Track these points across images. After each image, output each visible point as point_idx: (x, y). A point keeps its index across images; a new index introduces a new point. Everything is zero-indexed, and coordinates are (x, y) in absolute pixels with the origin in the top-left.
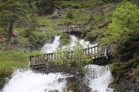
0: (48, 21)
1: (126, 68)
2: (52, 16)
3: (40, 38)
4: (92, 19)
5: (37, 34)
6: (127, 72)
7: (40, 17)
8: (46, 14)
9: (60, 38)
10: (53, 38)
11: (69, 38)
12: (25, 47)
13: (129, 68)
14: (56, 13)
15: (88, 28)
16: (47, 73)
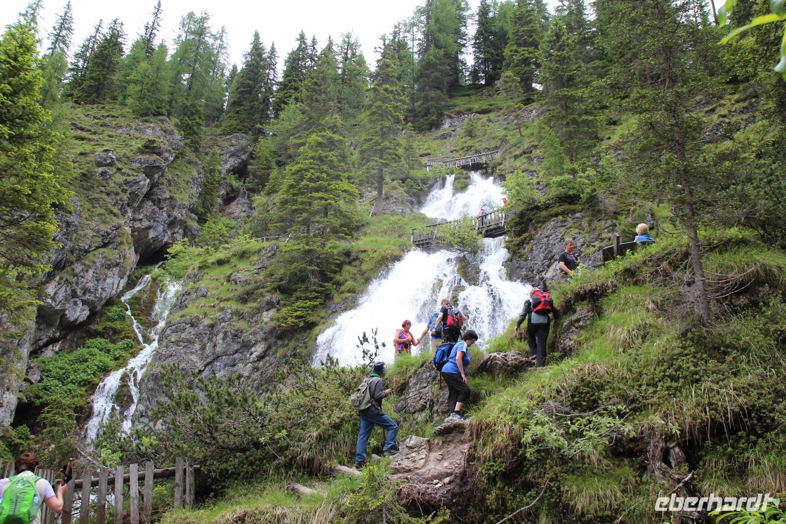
0: (434, 144)
1: (519, 245)
2: (440, 132)
3: (424, 182)
4: (504, 140)
5: (418, 173)
6: (519, 249)
7: (420, 136)
8: (430, 130)
9: (456, 179)
10: (444, 180)
11: (469, 178)
12: (402, 202)
13: (521, 244)
14: (446, 126)
15: (498, 156)
16: (435, 251)
